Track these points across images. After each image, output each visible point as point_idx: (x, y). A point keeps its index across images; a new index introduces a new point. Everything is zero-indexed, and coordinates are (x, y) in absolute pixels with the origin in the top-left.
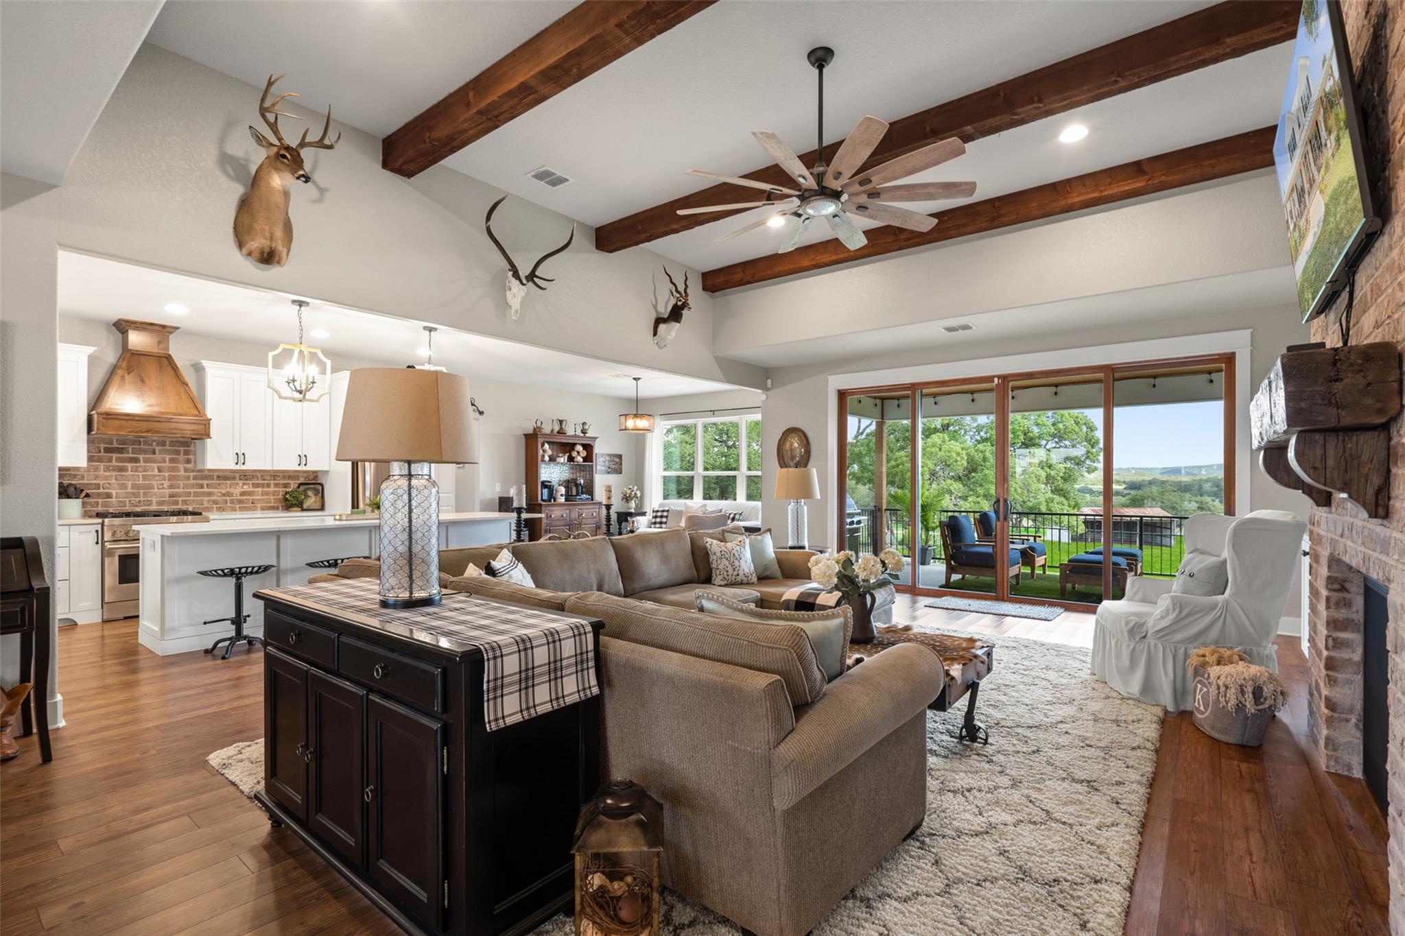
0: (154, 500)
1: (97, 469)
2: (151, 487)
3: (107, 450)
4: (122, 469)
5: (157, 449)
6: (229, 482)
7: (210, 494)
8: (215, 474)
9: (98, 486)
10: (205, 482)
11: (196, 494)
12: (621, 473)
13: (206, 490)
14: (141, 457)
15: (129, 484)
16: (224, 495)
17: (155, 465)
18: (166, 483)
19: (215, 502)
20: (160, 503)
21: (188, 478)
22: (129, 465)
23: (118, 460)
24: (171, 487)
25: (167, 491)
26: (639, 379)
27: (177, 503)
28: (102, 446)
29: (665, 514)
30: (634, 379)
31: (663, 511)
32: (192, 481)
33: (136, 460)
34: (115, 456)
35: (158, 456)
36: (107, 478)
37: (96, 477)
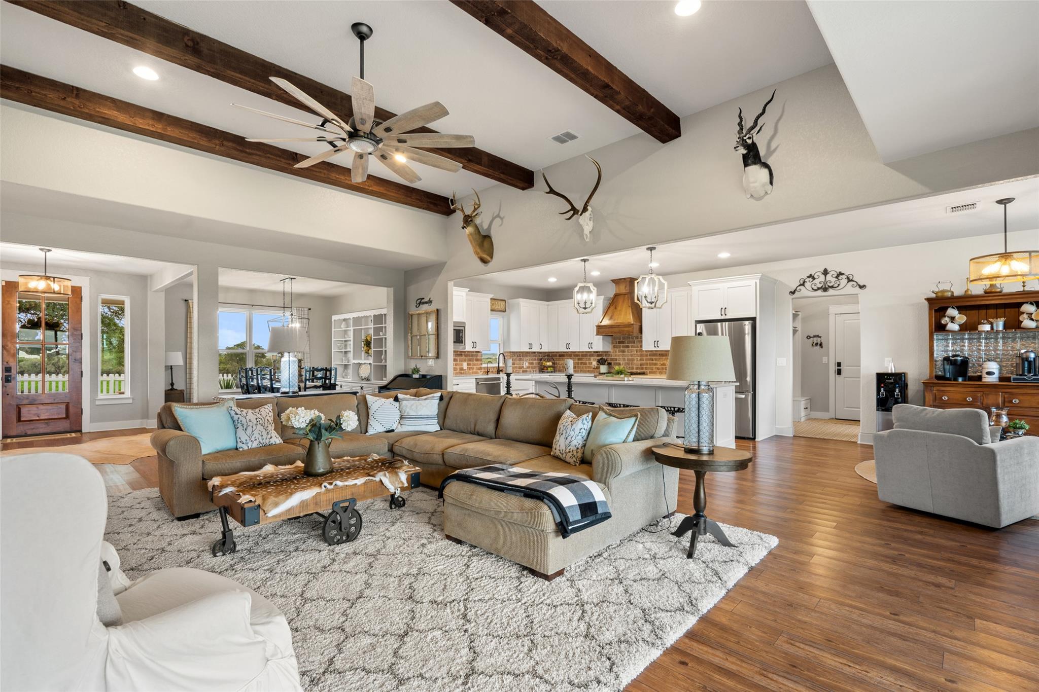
0: (635, 367)
1: (616, 352)
2: (633, 360)
3: (620, 342)
4: (624, 351)
5: (636, 340)
6: (664, 357)
7: (656, 364)
8: (658, 353)
9: (616, 360)
10: (654, 358)
11: (651, 364)
13: (654, 362)
14: (630, 345)
15: (626, 358)
16: (662, 365)
17: (635, 349)
18: (639, 358)
19: (658, 369)
20: (637, 368)
21: (647, 355)
22: (626, 349)
23: (623, 347)
24: (641, 360)
25: (639, 362)
26: (1010, 200)
27: (642, 368)
28: (618, 340)
30: (1000, 202)
32: (649, 357)
33: (628, 347)
34: (622, 345)
35: (635, 344)
36: (619, 356)
37: (616, 356)
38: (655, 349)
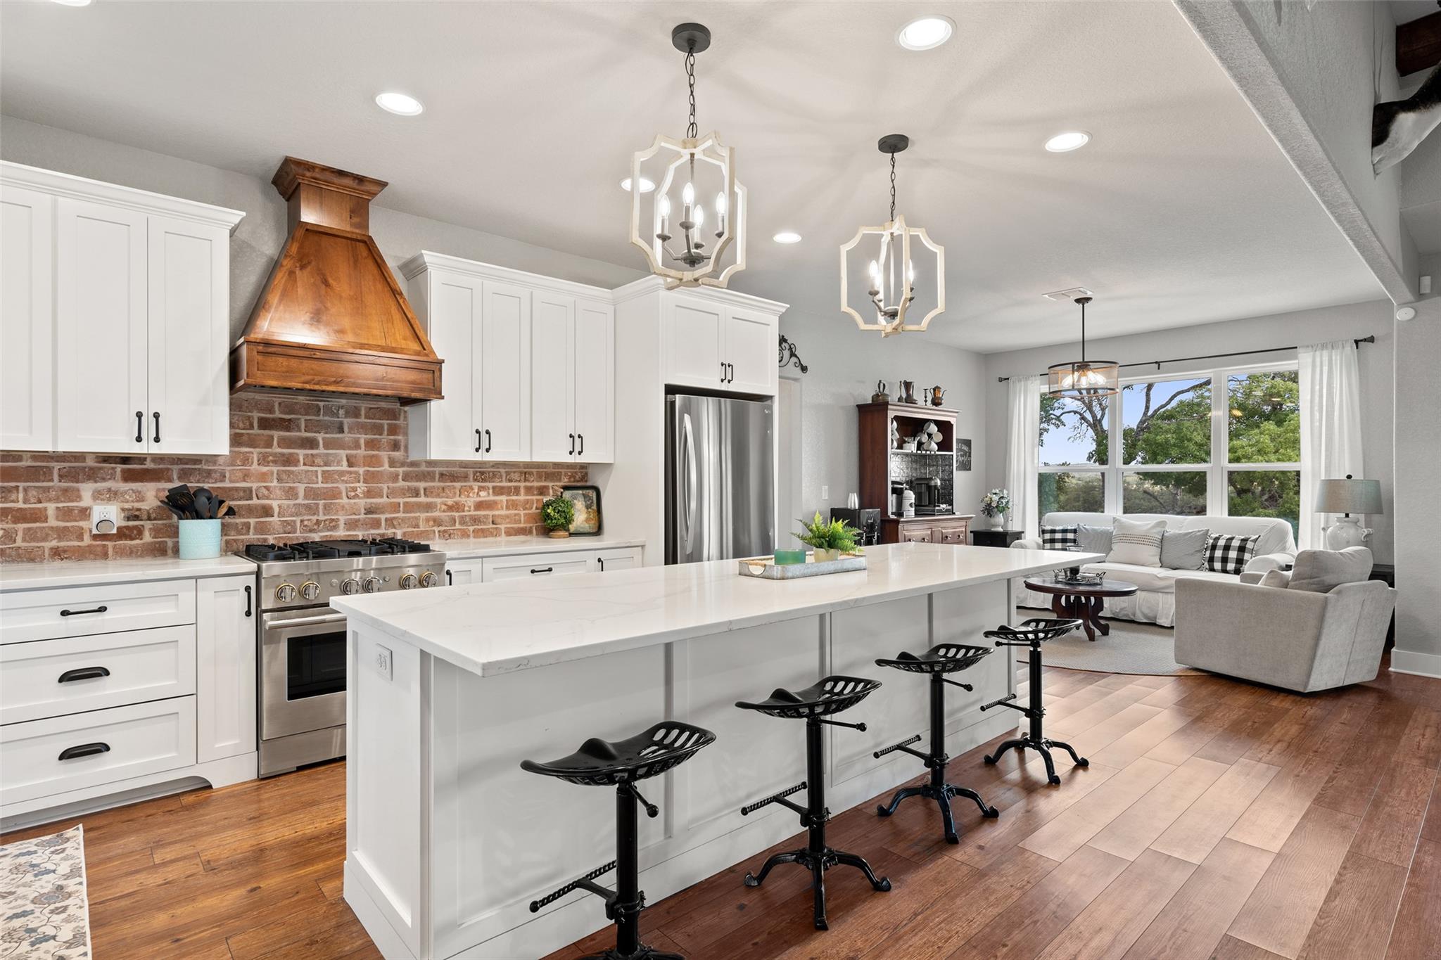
0: (342, 519)
1: (246, 460)
2: (335, 494)
3: (265, 424)
4: (289, 461)
5: (347, 422)
6: (458, 485)
7: (429, 507)
8: (437, 470)
9: (248, 493)
10: (421, 485)
11: (409, 508)
12: (970, 469)
13: (422, 499)
14: (320, 437)
15: (301, 488)
16: (451, 508)
17: (343, 453)
18: (361, 487)
19: (437, 522)
20: (351, 525)
21: (395, 478)
22: (301, 453)
23: (284, 443)
24: (369, 494)
25: (362, 503)
26: (1088, 299)
27: (377, 524)
28: (256, 415)
29: (1070, 536)
30: (1078, 301)
31: (1065, 531)
32: (401, 484)
33: (312, 444)
34: (277, 434)
35: (347, 437)
36: (263, 477)
37: (246, 476)
38: (478, 457)
